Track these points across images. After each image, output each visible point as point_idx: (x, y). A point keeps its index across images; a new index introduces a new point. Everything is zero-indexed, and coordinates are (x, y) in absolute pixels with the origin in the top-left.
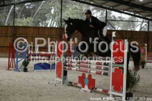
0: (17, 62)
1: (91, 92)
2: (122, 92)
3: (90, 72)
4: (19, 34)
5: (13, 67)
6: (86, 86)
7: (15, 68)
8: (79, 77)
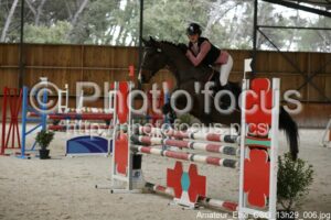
0: (25, 134)
1: (196, 208)
2: (267, 210)
3: (192, 160)
4: (36, 64)
5: (13, 147)
6: (185, 194)
7: (19, 151)
8: (169, 171)
